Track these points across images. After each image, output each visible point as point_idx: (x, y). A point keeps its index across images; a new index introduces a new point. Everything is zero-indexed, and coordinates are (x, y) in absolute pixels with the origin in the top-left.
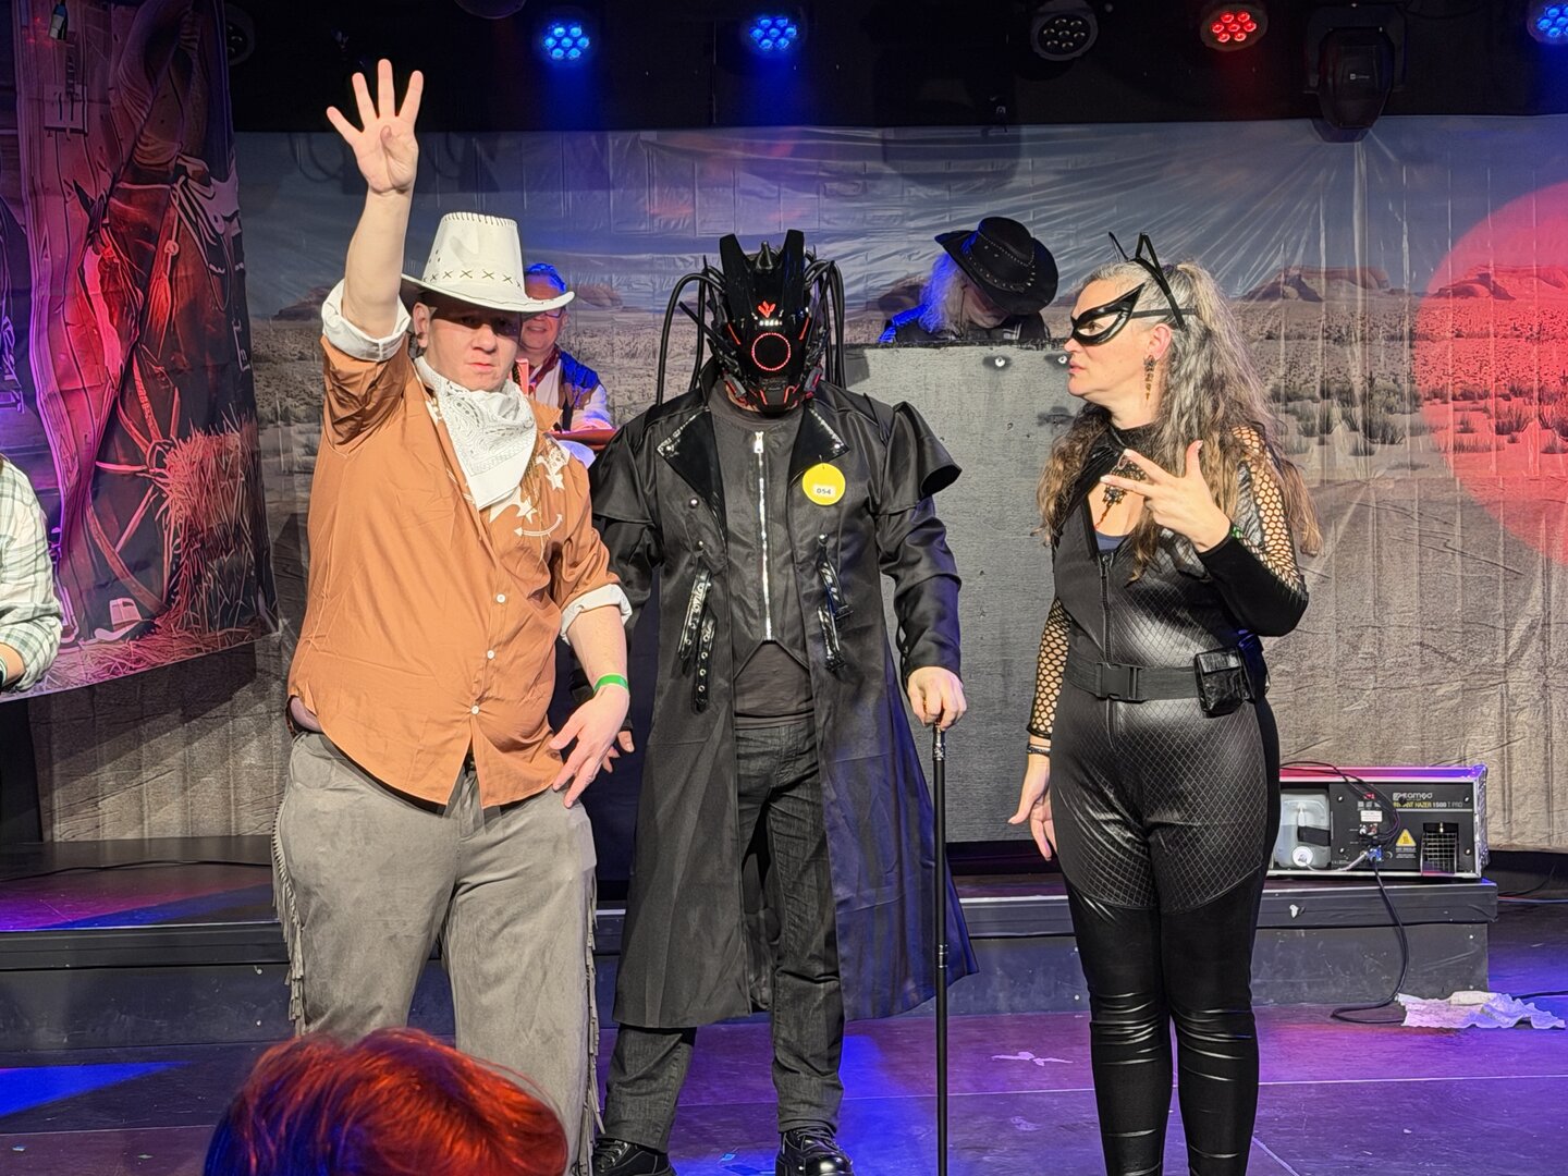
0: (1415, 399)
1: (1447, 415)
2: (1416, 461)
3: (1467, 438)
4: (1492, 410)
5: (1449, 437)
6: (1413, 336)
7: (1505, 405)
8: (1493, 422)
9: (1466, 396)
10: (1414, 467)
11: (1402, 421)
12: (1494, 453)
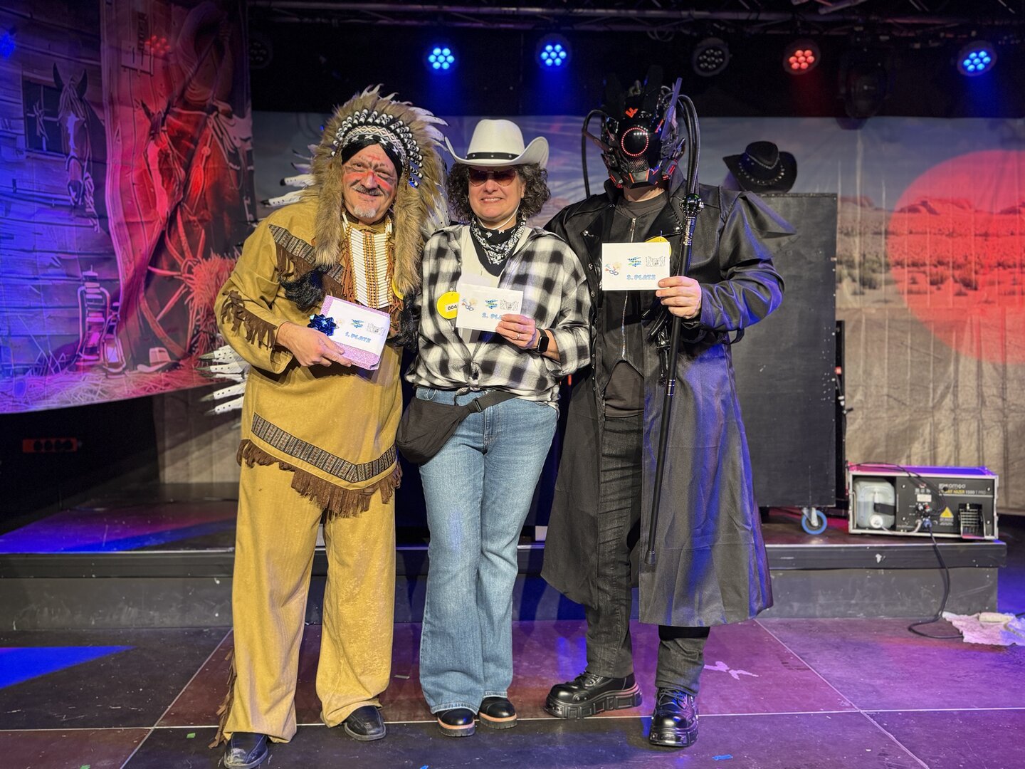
0: (887, 265)
1: (905, 274)
2: (887, 298)
3: (915, 287)
4: (928, 273)
5: (905, 286)
6: (887, 233)
7: (934, 270)
8: (928, 279)
9: (914, 264)
10: (886, 301)
11: (881, 277)
12: (928, 296)
